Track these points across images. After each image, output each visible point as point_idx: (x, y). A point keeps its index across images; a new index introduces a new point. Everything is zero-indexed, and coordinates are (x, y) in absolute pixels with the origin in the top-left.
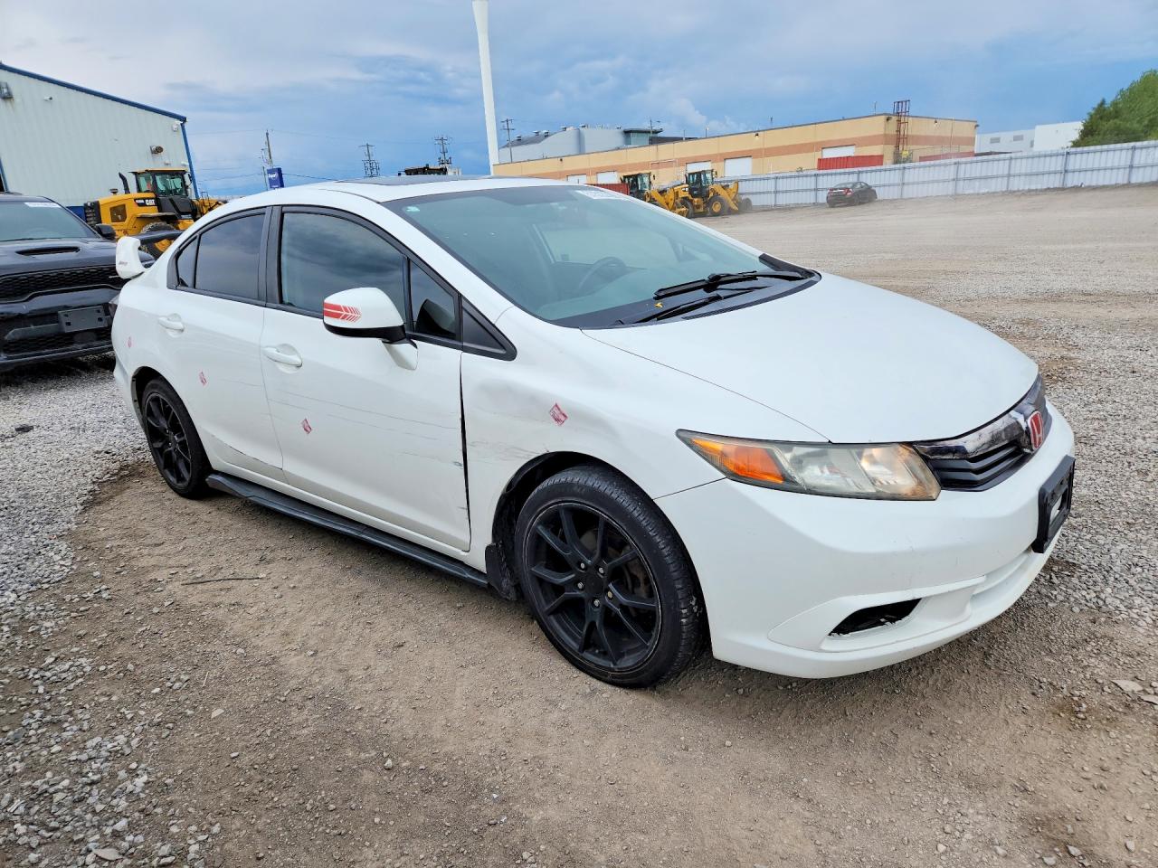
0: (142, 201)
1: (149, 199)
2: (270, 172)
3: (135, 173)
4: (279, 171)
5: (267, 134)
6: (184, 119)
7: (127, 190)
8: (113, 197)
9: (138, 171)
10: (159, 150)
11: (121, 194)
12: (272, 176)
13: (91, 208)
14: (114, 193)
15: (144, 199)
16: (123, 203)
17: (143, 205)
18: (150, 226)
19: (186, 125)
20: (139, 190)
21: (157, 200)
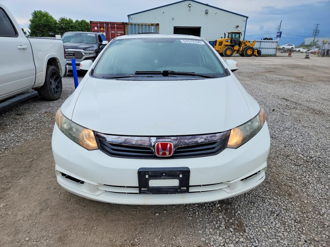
0: (227, 41)
1: (229, 40)
2: (278, 33)
3: (228, 33)
4: (281, 33)
5: (281, 21)
6: (247, 18)
7: (225, 37)
8: (221, 39)
9: (229, 32)
10: (238, 26)
11: (223, 39)
12: (278, 34)
13: (215, 42)
14: (222, 38)
15: (228, 40)
16: (222, 41)
17: (227, 42)
18: (227, 47)
19: (248, 19)
20: (228, 38)
21: (231, 40)
